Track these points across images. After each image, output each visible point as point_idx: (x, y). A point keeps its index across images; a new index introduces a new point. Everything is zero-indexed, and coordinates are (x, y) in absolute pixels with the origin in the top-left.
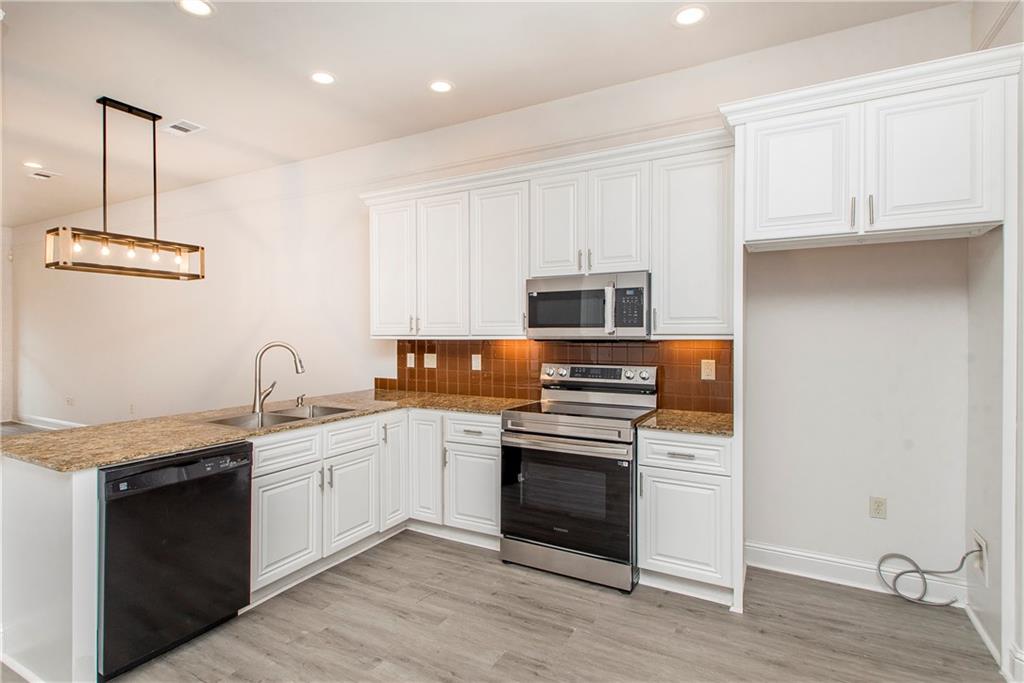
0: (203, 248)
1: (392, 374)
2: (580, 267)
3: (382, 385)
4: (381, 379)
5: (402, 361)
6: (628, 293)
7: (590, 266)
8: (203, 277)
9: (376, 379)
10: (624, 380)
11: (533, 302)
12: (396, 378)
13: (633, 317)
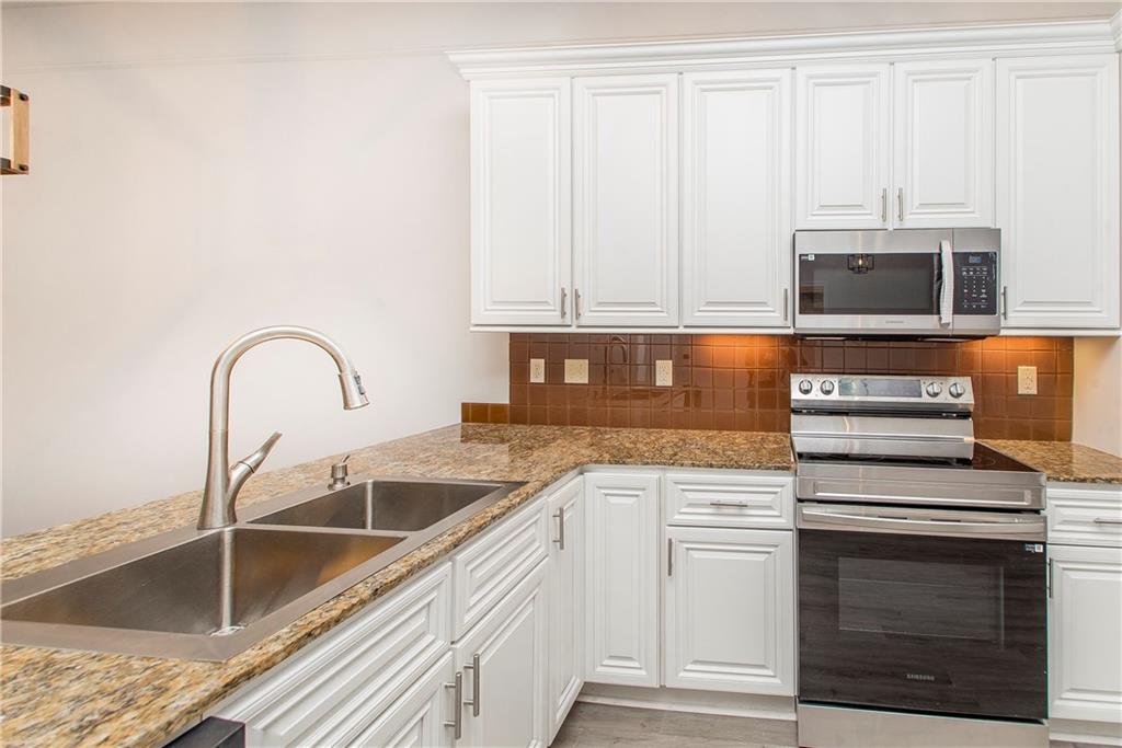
0: (23, 97)
1: (501, 396)
2: (884, 218)
3: (475, 414)
4: (474, 405)
5: (519, 371)
6: (972, 260)
7: (901, 217)
8: (23, 168)
9: (464, 405)
10: (926, 399)
11: (808, 268)
12: (507, 401)
13: (978, 300)
